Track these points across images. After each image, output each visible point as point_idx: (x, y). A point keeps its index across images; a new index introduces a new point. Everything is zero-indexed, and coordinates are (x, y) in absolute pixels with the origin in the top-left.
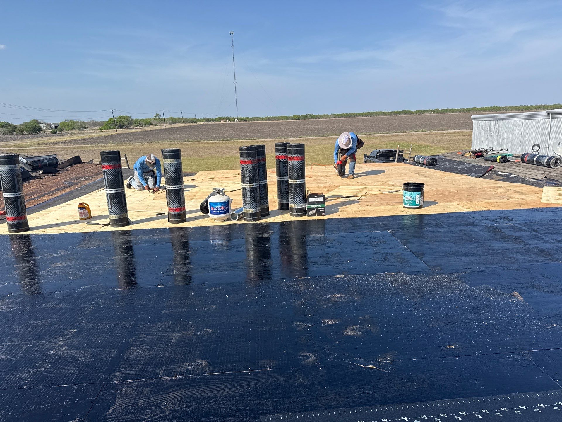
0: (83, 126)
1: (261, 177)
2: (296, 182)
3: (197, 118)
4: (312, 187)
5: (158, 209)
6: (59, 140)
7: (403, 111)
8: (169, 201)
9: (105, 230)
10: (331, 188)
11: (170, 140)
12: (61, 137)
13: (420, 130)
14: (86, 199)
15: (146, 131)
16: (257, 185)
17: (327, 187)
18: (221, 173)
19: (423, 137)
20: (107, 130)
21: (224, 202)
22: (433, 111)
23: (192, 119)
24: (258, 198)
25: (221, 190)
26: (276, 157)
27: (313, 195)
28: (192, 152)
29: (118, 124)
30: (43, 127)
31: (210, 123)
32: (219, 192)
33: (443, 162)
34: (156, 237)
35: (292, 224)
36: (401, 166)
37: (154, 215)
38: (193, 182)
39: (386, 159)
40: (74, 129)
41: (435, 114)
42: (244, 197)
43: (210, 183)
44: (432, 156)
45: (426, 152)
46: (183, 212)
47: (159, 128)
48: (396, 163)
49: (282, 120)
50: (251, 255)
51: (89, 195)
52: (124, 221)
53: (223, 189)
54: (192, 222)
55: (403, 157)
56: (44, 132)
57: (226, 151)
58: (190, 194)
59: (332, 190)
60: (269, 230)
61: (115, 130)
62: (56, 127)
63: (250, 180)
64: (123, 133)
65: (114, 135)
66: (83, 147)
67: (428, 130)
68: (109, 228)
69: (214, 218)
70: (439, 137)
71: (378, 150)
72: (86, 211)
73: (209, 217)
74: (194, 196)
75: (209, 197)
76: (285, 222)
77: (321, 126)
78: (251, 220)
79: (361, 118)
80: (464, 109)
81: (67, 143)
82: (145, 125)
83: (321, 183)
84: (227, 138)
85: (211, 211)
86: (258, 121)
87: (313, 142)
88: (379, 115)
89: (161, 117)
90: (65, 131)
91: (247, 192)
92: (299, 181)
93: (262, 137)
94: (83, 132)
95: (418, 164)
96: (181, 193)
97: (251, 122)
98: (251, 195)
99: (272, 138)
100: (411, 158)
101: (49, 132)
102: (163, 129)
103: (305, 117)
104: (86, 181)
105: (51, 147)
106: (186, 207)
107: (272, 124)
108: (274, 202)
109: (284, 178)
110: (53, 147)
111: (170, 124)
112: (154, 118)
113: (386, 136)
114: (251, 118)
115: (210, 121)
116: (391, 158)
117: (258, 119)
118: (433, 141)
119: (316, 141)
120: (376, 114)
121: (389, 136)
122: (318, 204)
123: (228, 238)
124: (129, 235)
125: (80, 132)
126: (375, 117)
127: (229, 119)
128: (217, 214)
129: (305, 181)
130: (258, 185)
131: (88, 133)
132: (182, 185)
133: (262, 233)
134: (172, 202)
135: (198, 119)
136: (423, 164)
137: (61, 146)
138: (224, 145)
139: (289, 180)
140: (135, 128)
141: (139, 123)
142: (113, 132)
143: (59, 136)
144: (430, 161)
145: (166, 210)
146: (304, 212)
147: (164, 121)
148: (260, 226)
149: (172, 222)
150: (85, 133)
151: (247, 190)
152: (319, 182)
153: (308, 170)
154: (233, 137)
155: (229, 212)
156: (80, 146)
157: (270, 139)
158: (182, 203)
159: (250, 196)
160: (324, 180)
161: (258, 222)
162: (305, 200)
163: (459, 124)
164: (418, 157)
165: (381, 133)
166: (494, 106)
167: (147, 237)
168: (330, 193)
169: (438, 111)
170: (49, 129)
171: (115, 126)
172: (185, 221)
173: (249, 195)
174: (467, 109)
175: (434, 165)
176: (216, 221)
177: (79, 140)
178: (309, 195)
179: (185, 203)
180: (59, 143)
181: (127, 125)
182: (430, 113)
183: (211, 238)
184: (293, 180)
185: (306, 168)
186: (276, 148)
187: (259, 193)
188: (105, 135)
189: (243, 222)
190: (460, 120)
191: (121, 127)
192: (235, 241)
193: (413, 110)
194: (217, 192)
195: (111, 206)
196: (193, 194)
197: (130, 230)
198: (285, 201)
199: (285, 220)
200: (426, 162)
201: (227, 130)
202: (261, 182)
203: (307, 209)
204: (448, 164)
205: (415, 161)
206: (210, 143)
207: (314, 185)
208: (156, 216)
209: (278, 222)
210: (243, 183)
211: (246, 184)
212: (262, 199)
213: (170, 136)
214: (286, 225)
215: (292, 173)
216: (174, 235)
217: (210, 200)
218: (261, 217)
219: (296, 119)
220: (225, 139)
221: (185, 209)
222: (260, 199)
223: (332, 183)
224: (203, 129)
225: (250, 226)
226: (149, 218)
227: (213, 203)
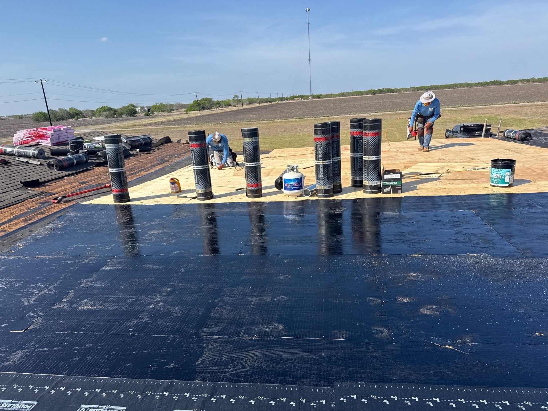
0: (170, 109)
1: (335, 154)
2: (371, 158)
3: (272, 98)
4: (387, 164)
5: (238, 185)
6: (151, 122)
7: (491, 82)
8: (248, 177)
9: (193, 203)
10: (408, 165)
11: (247, 120)
12: (153, 119)
13: (511, 102)
14: (175, 174)
15: (225, 112)
16: (331, 161)
17: (404, 163)
18: (295, 150)
19: (515, 109)
20: (192, 112)
21: (298, 179)
22: (528, 81)
23: (267, 99)
24: (331, 175)
25: (295, 167)
26: (351, 133)
27: (388, 172)
28: (267, 131)
29: (201, 105)
30: (138, 111)
31: (285, 102)
32: (293, 169)
33: (539, 136)
34: (236, 210)
35: (366, 202)
36: (489, 141)
37: (234, 190)
38: (268, 160)
39: (471, 133)
40: (164, 111)
41: (531, 84)
42: (317, 174)
43: (284, 160)
44: (526, 130)
45: (517, 126)
46: (259, 187)
47: (237, 109)
48: (482, 138)
49: (356, 95)
50: (323, 231)
51: (178, 172)
52: (209, 195)
53: (297, 166)
54: (268, 197)
55: (491, 131)
56: (139, 115)
57: (299, 129)
58: (265, 171)
59: (409, 167)
60: (342, 207)
61: (199, 111)
62: (149, 110)
63: (323, 157)
64: (206, 114)
65: (198, 116)
66: (171, 128)
67: (521, 102)
68: (196, 201)
69: (288, 193)
70: (534, 110)
71: (462, 125)
72: (177, 185)
73: (283, 192)
74: (269, 173)
75: (283, 174)
76: (358, 199)
77: (398, 100)
78: (323, 196)
79: (444, 91)
81: (158, 124)
82: (224, 106)
83: (397, 160)
84: (300, 116)
85: (285, 187)
86: (331, 97)
87: (389, 117)
88: (464, 87)
89: (239, 98)
90: (156, 113)
91: (320, 169)
92: (374, 158)
93: (335, 114)
94: (171, 114)
95: (508, 138)
96: (258, 170)
97: (324, 99)
98: (324, 171)
99: (345, 115)
100: (500, 132)
101: (142, 115)
102: (241, 110)
103: (381, 91)
104: (175, 159)
105: (145, 128)
106: (262, 183)
107: (346, 101)
108: (347, 179)
109: (358, 155)
110: (147, 128)
111: (247, 105)
112: (233, 100)
113: (472, 109)
114: (324, 95)
115: (284, 100)
116: (477, 133)
118: (527, 114)
119: (393, 116)
120: (461, 85)
122: (394, 182)
123: (300, 213)
124: (213, 208)
125: (169, 114)
126: (459, 89)
127: (302, 97)
128: (291, 190)
129: (380, 157)
130: (331, 162)
131: (175, 115)
132: (259, 162)
133: (334, 209)
134: (250, 178)
136: (514, 139)
137: (153, 127)
138: (297, 123)
139: (364, 156)
140: (216, 109)
141: (219, 104)
142: (196, 113)
143: (151, 118)
144: (523, 136)
145: (244, 186)
146: (378, 189)
147: (241, 102)
148: (333, 202)
149: (250, 197)
150: (173, 115)
151: (320, 167)
152: (395, 159)
153: (384, 146)
154: (306, 115)
155: (302, 188)
156: (169, 126)
157: (343, 116)
158: (259, 179)
159: (322, 173)
160: (402, 156)
161: (331, 198)
162: (380, 177)
164: (509, 132)
165: (465, 106)
167: (228, 210)
168: (407, 170)
169: (534, 80)
170: (143, 112)
171: (198, 108)
172: (261, 196)
173: (322, 172)
175: (528, 140)
176: (289, 197)
177: (168, 121)
178: (384, 172)
179: (262, 179)
180: (151, 124)
181: (209, 107)
182: (524, 83)
183: (285, 213)
184: (368, 157)
185: (383, 144)
186: (351, 124)
187: (332, 170)
188: (190, 116)
189: (315, 198)
191: (204, 108)
192: (308, 216)
193: (504, 80)
194: (291, 169)
195: (198, 181)
196: (269, 171)
197: (214, 203)
198: (358, 178)
199: (359, 198)
200: (518, 136)
201: (300, 108)
202: (334, 159)
203: (382, 187)
204: (545, 139)
205: (504, 136)
206: (284, 122)
207: (390, 162)
208: (236, 191)
209: (351, 199)
210: (316, 160)
211: (319, 161)
212: (335, 176)
213: (247, 116)
214: (359, 202)
215: (367, 149)
216: (251, 209)
217: (284, 177)
218: (334, 193)
219: (372, 94)
220: (298, 117)
221: (261, 185)
222: (333, 176)
223: (409, 160)
224: (277, 108)
225: (322, 202)
226: (230, 193)
227: (287, 179)
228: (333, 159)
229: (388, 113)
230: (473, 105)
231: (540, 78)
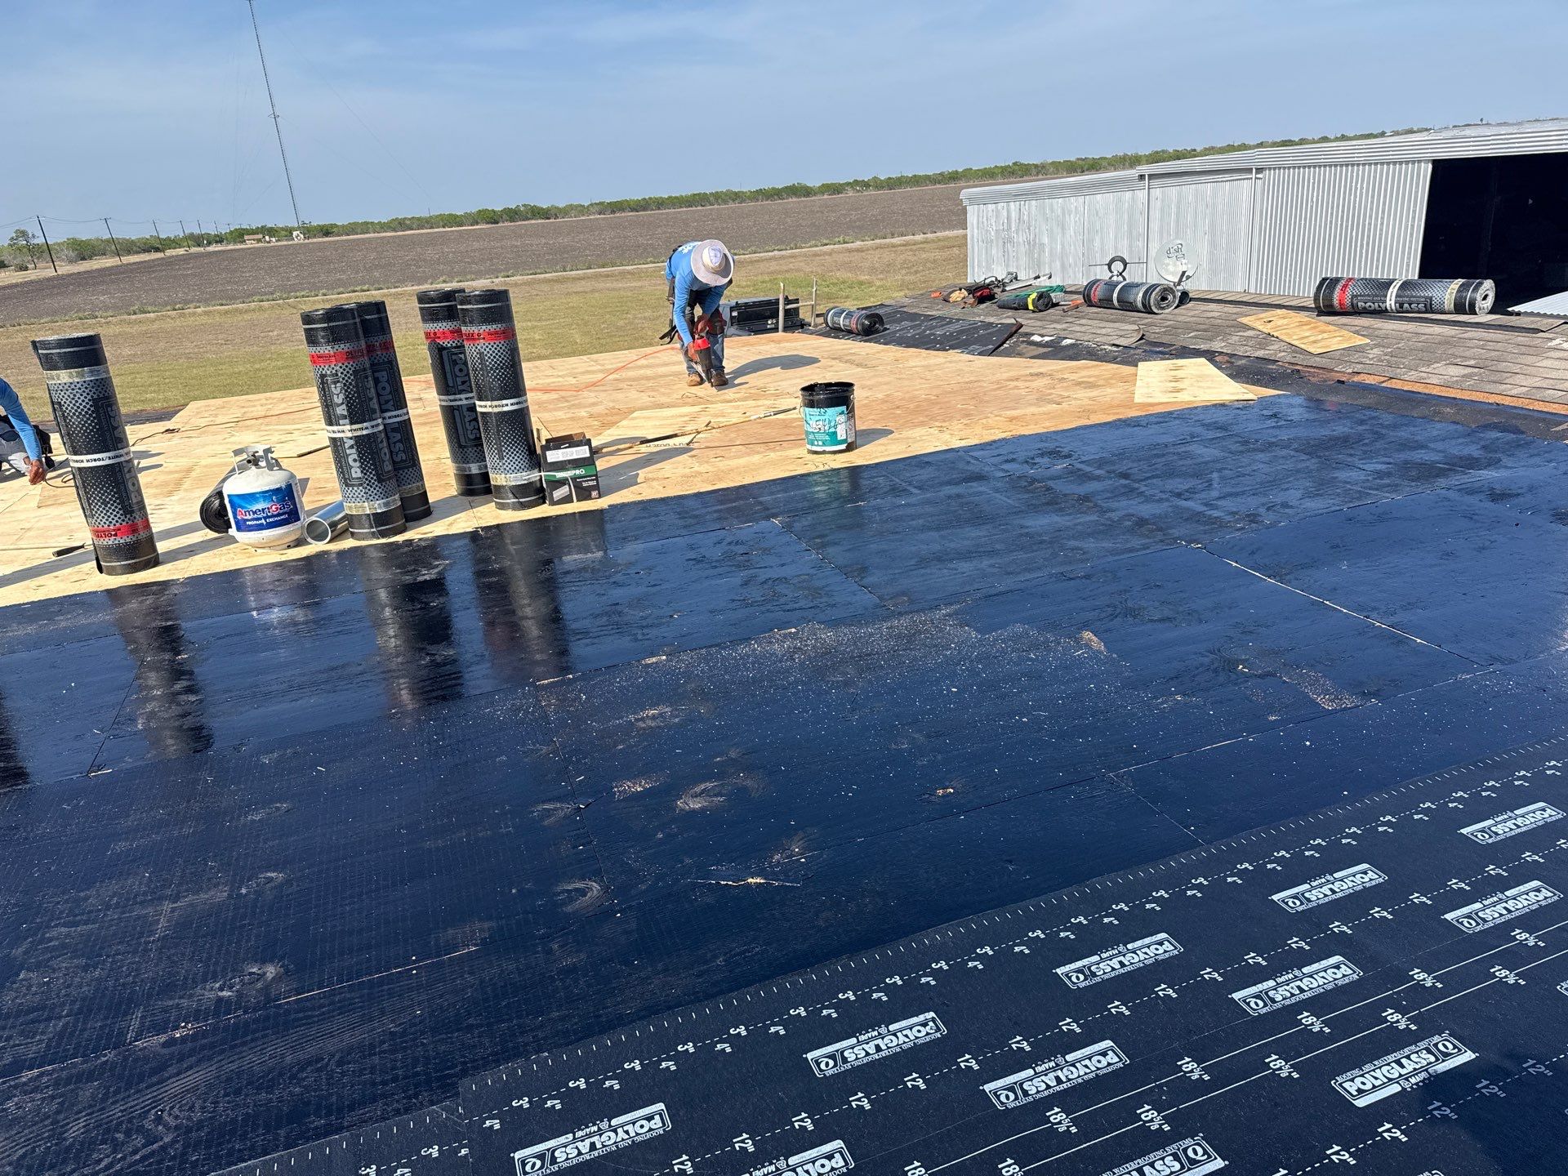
1: (387, 402)
2: (499, 406)
3: (163, 236)
4: (556, 421)
5: (60, 536)
7: (787, 187)
8: (90, 505)
10: (610, 418)
11: (81, 315)
13: (837, 240)
16: (378, 425)
17: (599, 415)
18: (264, 401)
19: (846, 258)
21: (277, 489)
22: (866, 185)
23: (146, 241)
24: (388, 467)
25: (261, 453)
26: (428, 335)
27: (556, 443)
28: (162, 345)
31: (211, 248)
32: (254, 461)
33: (899, 321)
34: (63, 624)
35: (505, 534)
36: (796, 340)
37: (47, 556)
38: (169, 440)
39: (758, 325)
41: (872, 192)
42: (341, 467)
43: (227, 436)
44: (870, 307)
45: (857, 299)
46: (143, 535)
47: (33, 277)
48: (781, 334)
49: (444, 227)
50: (391, 637)
53: (268, 451)
54: (181, 564)
55: (801, 316)
58: (162, 478)
59: (613, 424)
60: (437, 559)
63: (350, 413)
67: (857, 239)
69: (252, 541)
70: (887, 256)
71: (733, 303)
73: (234, 540)
74: (178, 484)
75: (224, 480)
76: (483, 529)
77: (564, 240)
78: (374, 535)
79: (679, 212)
80: (941, 174)
83: (579, 406)
84: (275, 292)
85: (237, 523)
86: (367, 232)
87: (545, 287)
88: (725, 202)
89: (36, 241)
91: (348, 452)
92: (508, 405)
95: (835, 331)
96: (128, 476)
97: (344, 238)
98: (361, 458)
99: (419, 284)
100: (818, 316)
102: (52, 279)
103: (512, 215)
106: (151, 520)
107: (412, 242)
108: (443, 474)
109: (462, 400)
111: (71, 262)
112: (10, 245)
113: (752, 262)
114: (343, 226)
115: (209, 244)
116: (769, 322)
117: (366, 227)
118: (873, 270)
119: (557, 286)
120: (718, 197)
121: (758, 261)
122: (575, 468)
123: (306, 597)
126: (716, 206)
127: (272, 232)
128: (260, 528)
129: (526, 401)
130: (381, 428)
132: (125, 450)
133: (415, 570)
134: (98, 508)
135: (168, 239)
136: (849, 333)
138: (266, 316)
139: (478, 403)
144: (867, 322)
145: (84, 536)
146: (537, 493)
147: (46, 252)
148: (406, 549)
149: (112, 572)
151: (347, 446)
152: (573, 405)
153: (533, 374)
154: (294, 288)
155: (299, 519)
157: (414, 288)
158: (135, 508)
159: (358, 464)
160: (589, 396)
161: (399, 538)
162: (535, 460)
163: (933, 216)
164: (835, 314)
166: (1015, 164)
167: (31, 629)
168: (609, 432)
169: (877, 184)
172: (155, 562)
173: (355, 460)
174: (950, 173)
175: (877, 331)
176: (259, 551)
178: (544, 443)
179: (148, 508)
182: (858, 191)
183: (253, 605)
184: (489, 403)
185: (526, 367)
186: (421, 309)
187: (386, 450)
189: (348, 543)
190: (935, 206)
192: (334, 604)
193: (814, 182)
194: (249, 462)
196: (176, 475)
198: (474, 469)
199: (484, 525)
200: (857, 324)
201: (271, 268)
202: (390, 418)
203: (545, 485)
204: (912, 327)
205: (827, 325)
206: (219, 312)
207: (560, 414)
208: (54, 558)
209: (462, 531)
210: (330, 423)
211: (340, 428)
212: (400, 469)
213: (78, 299)
214: (487, 538)
215: (483, 380)
216: (124, 612)
217: (229, 489)
218: (406, 521)
219: (488, 223)
220: (267, 297)
221: (147, 526)
222: (395, 469)
223: (611, 405)
224: (188, 268)
225: (375, 554)
226: (31, 568)
227: (242, 497)
228: (384, 418)
229: (543, 276)
230: (753, 248)
231: (890, 178)
